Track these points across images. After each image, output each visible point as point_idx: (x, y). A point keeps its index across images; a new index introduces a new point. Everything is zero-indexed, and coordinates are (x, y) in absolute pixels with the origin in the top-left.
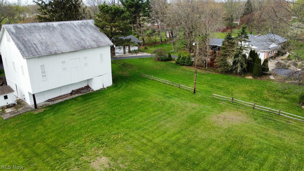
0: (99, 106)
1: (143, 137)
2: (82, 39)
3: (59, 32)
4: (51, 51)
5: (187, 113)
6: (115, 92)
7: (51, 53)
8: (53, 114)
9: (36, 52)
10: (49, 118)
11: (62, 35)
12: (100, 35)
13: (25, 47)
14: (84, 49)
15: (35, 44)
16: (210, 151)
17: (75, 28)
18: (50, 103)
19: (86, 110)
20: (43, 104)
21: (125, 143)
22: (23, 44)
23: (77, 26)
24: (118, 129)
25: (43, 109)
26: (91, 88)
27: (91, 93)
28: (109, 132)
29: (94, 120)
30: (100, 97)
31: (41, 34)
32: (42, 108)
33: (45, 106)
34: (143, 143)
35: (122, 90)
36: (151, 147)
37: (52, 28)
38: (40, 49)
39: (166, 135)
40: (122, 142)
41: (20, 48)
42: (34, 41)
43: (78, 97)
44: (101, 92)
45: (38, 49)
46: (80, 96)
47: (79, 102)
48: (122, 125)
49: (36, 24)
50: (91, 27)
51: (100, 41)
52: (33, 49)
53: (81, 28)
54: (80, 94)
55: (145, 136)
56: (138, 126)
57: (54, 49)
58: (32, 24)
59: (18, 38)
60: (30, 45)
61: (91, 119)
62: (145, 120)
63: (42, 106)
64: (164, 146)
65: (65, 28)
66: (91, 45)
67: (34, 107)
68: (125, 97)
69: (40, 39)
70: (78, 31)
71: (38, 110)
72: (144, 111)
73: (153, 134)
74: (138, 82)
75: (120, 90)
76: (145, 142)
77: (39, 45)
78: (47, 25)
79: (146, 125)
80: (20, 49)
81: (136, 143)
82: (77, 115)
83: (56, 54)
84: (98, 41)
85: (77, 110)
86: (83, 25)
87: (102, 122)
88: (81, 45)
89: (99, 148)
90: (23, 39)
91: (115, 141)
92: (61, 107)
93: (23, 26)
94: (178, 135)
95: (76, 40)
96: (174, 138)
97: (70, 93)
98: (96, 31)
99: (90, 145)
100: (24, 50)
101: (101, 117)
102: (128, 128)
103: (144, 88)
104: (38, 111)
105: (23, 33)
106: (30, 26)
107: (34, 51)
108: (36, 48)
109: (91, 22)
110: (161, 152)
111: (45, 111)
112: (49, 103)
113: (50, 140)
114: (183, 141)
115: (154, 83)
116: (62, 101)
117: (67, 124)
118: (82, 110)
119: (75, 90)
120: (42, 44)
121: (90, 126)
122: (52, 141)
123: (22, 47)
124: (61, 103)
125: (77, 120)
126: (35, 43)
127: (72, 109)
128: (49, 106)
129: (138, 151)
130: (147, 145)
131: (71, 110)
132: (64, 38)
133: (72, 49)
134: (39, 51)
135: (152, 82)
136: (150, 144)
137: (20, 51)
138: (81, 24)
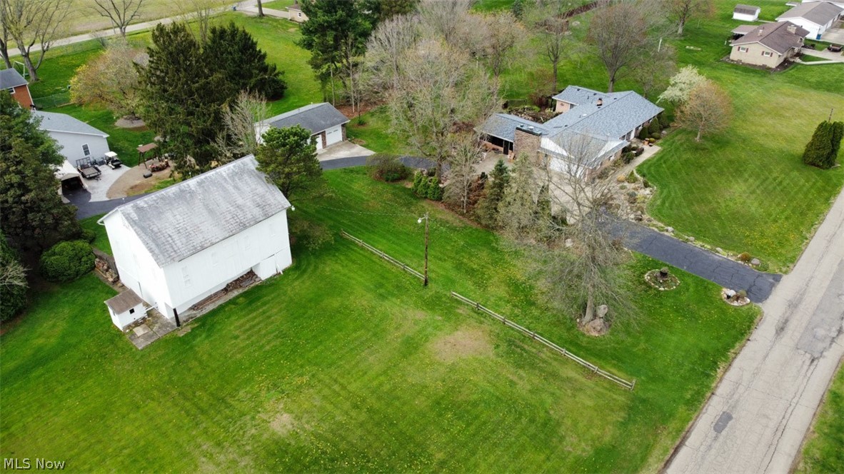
0: (273, 318)
1: (336, 381)
2: (238, 207)
3: (200, 199)
4: (195, 244)
5: (403, 335)
6: (296, 283)
7: (196, 248)
8: (208, 336)
9: (175, 251)
10: (203, 345)
11: (206, 206)
12: (267, 189)
13: (157, 245)
14: (244, 227)
15: (170, 236)
16: (417, 405)
17: (225, 184)
18: (199, 314)
19: (254, 326)
20: (186, 314)
21: (311, 390)
22: (154, 240)
23: (227, 178)
24: (302, 366)
25: (189, 327)
26: (257, 277)
27: (257, 286)
28: (290, 372)
29: (268, 348)
30: (273, 295)
31: (176, 213)
32: (188, 325)
33: (191, 320)
34: (334, 391)
35: (309, 278)
36: (345, 398)
37: (189, 195)
38: (179, 244)
39: (366, 378)
40: (308, 389)
41: (151, 249)
42: (167, 230)
43: (237, 297)
44: (274, 282)
45: (175, 244)
46: (241, 295)
47: (242, 310)
48: (308, 358)
49: (163, 192)
50: (250, 172)
51: (269, 202)
52: (168, 246)
53: (233, 181)
54: (241, 291)
55: (339, 379)
56: (330, 361)
57: (198, 240)
58: (158, 194)
59: (143, 229)
60: (163, 238)
61: (263, 346)
62: (341, 348)
63: (187, 321)
64: (360, 397)
65: (210, 188)
66: (254, 217)
67: (175, 324)
68: (311, 296)
69: (175, 224)
70: (230, 188)
71: (182, 328)
72: (341, 331)
73: (350, 376)
74: (337, 254)
75: (306, 276)
76: (337, 390)
77: (176, 237)
78: (180, 189)
79: (340, 359)
80: (151, 251)
81: (326, 391)
82: (242, 337)
83: (203, 248)
84: (264, 204)
85: (241, 326)
86: (237, 173)
87: (279, 352)
88: (238, 220)
89: (278, 400)
90: (152, 231)
91: (299, 388)
92: (215, 320)
93: (146, 202)
94: (382, 378)
95: (230, 212)
96: (375, 383)
97: (225, 288)
98: (260, 180)
99: (267, 395)
100: (157, 251)
101: (277, 342)
102: (316, 364)
103: (345, 271)
104: (183, 330)
105: (149, 218)
106: (155, 199)
107: (171, 250)
108: (173, 244)
109: (250, 162)
110: (356, 406)
111: (193, 329)
112: (194, 312)
113: (214, 387)
114: (386, 387)
115: (364, 256)
116: (215, 307)
117: (230, 358)
118: (247, 326)
119: (231, 283)
120: (180, 233)
121: (263, 362)
122: (215, 388)
123: (153, 246)
124: (214, 313)
125: (243, 348)
126: (169, 233)
127: (233, 325)
128: (198, 320)
129: (328, 405)
130: (339, 395)
131: (232, 327)
132: (211, 212)
133: (226, 232)
134: (179, 249)
135: (360, 254)
136: (343, 393)
137: (153, 256)
138: (234, 171)
